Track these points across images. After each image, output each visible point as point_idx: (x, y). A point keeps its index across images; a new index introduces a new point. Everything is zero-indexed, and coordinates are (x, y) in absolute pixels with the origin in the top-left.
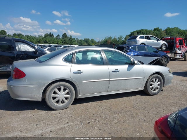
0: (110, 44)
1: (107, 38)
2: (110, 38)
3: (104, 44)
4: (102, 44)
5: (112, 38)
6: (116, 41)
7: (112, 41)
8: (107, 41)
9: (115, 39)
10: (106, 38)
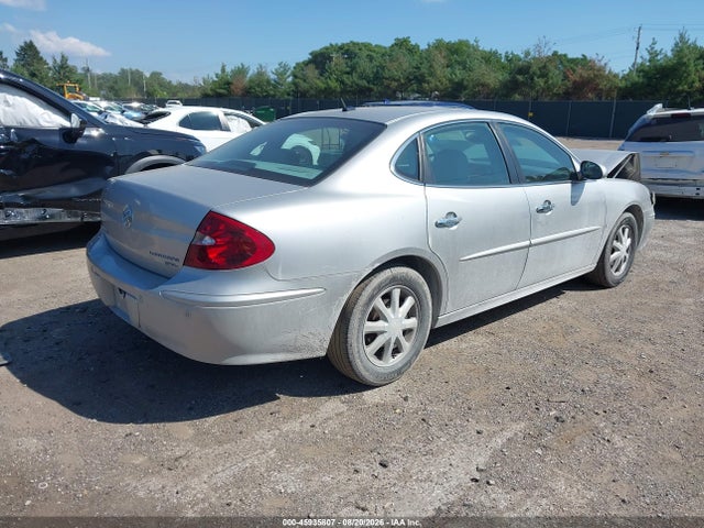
0: (243, 95)
1: (228, 70)
2: (241, 71)
3: (220, 96)
4: (210, 92)
5: (251, 73)
6: (268, 82)
7: (251, 81)
8: (229, 83)
9: (260, 74)
10: (223, 70)
